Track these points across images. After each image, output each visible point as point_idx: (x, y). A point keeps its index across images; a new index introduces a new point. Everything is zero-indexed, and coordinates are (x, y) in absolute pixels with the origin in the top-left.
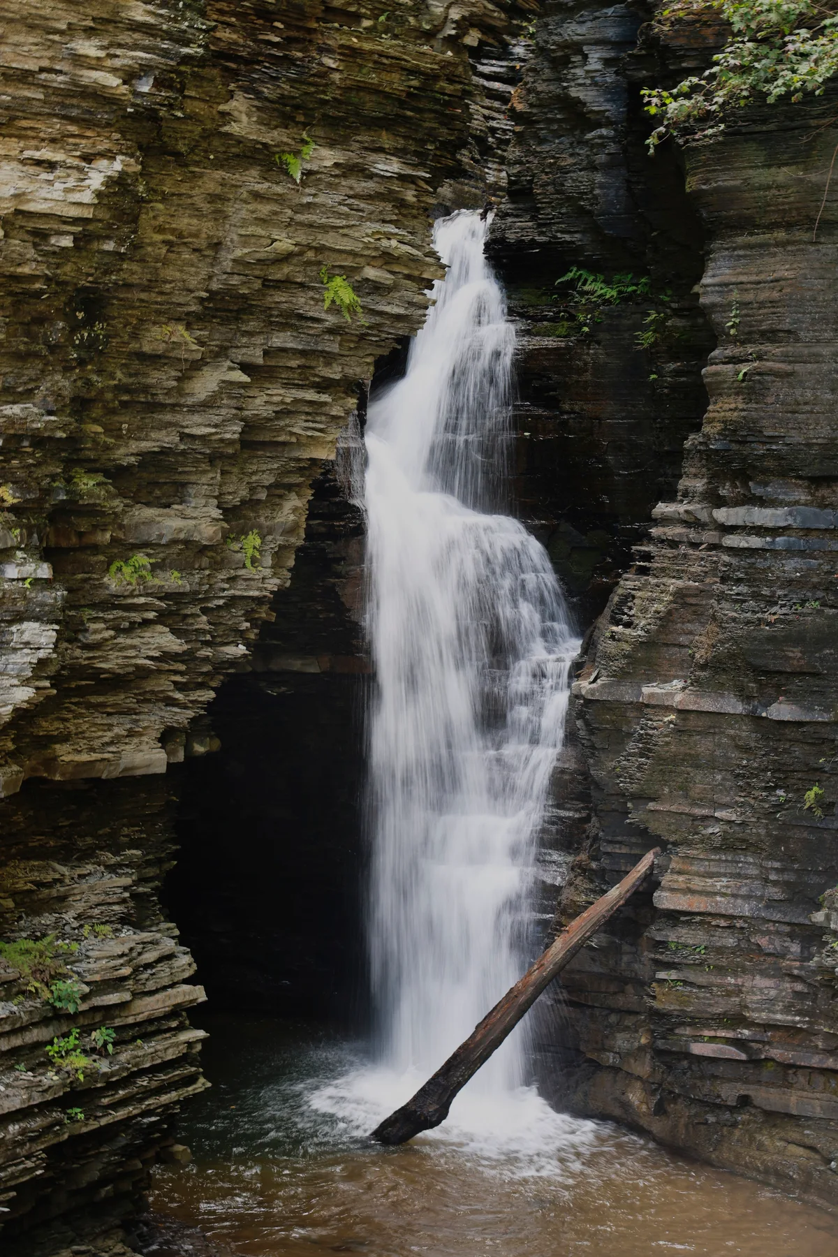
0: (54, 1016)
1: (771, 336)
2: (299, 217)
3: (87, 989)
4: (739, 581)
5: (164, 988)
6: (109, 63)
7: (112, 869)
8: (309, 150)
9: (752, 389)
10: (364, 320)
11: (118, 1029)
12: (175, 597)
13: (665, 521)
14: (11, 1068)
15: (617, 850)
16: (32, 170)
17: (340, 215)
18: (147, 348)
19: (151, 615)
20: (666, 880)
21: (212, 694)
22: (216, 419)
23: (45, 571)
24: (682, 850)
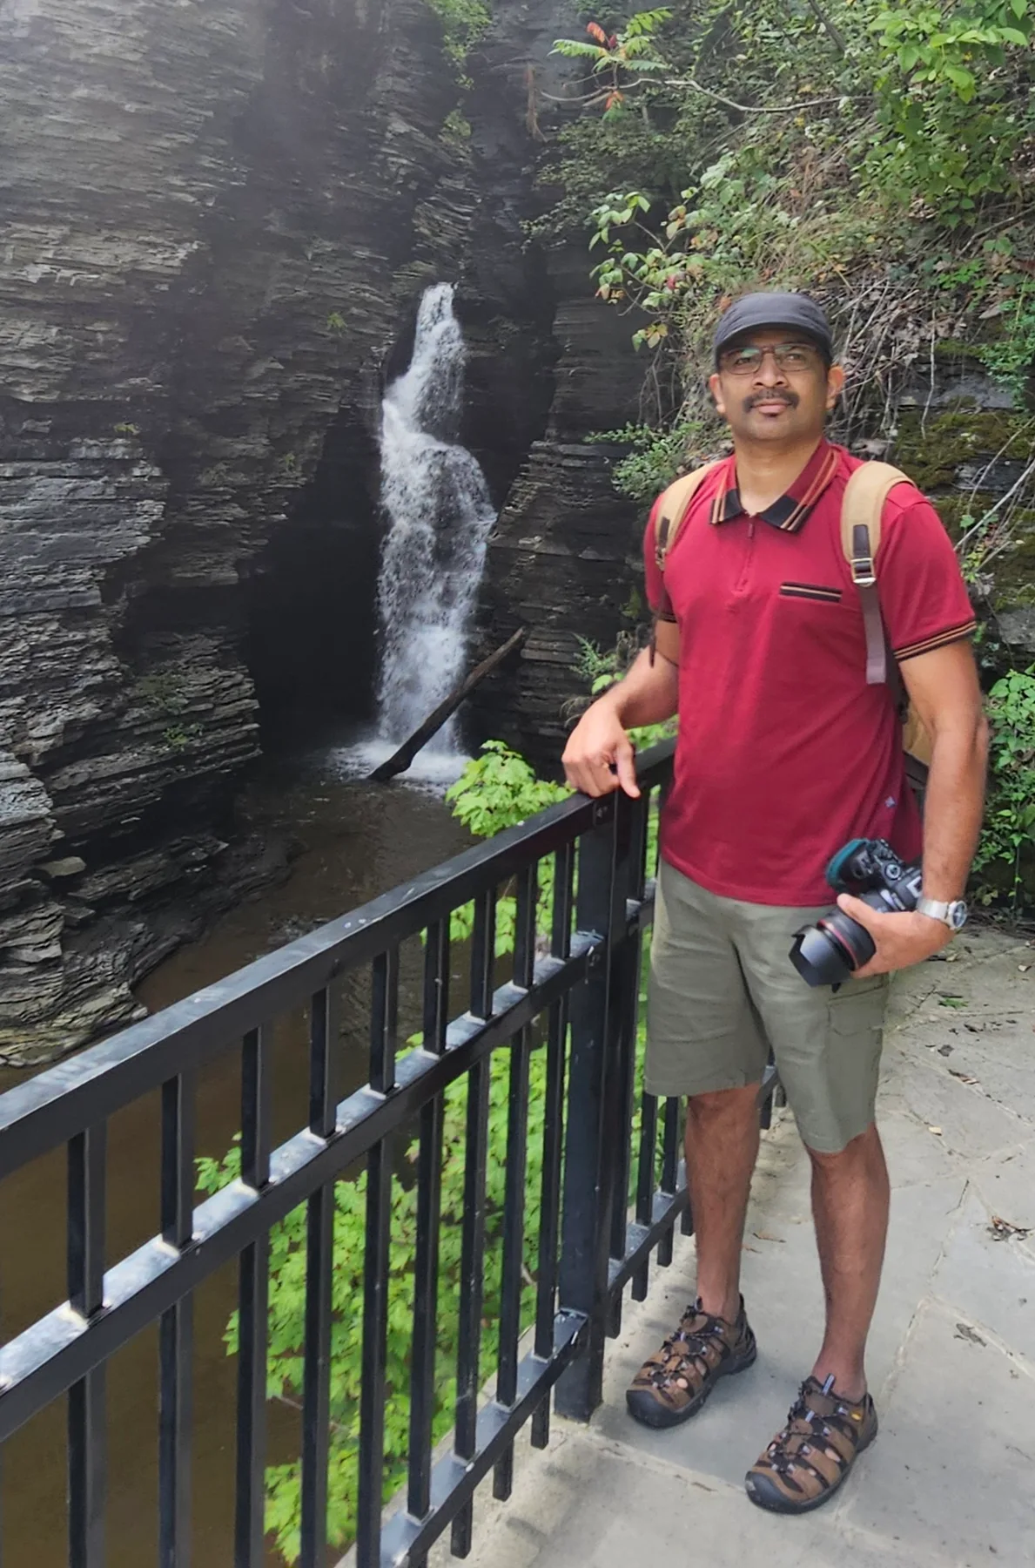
0: (166, 716)
1: (587, 353)
2: (313, 279)
3: (186, 702)
4: (569, 484)
5: (234, 701)
6: (189, 189)
7: (210, 636)
8: (316, 243)
9: (576, 381)
10: (351, 337)
11: (206, 724)
12: (242, 488)
13: (537, 451)
14: (141, 745)
15: (504, 627)
16: (143, 247)
17: (336, 278)
18: (220, 349)
19: (228, 497)
20: (528, 643)
21: (266, 541)
22: (264, 389)
23: (156, 472)
24: (539, 628)
